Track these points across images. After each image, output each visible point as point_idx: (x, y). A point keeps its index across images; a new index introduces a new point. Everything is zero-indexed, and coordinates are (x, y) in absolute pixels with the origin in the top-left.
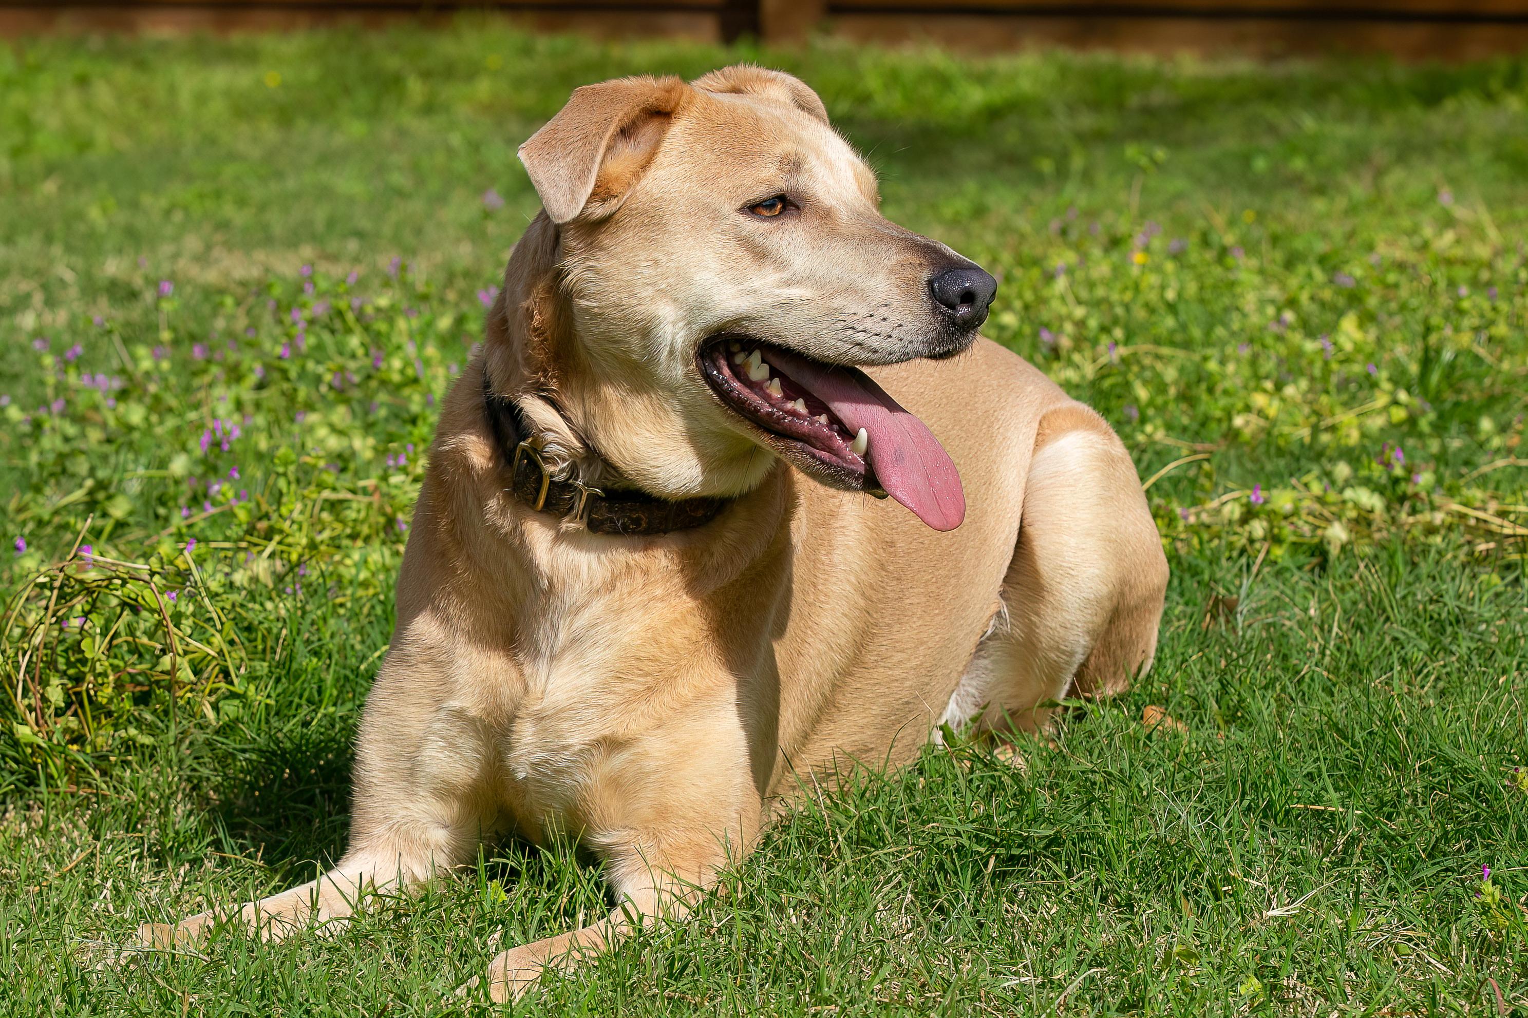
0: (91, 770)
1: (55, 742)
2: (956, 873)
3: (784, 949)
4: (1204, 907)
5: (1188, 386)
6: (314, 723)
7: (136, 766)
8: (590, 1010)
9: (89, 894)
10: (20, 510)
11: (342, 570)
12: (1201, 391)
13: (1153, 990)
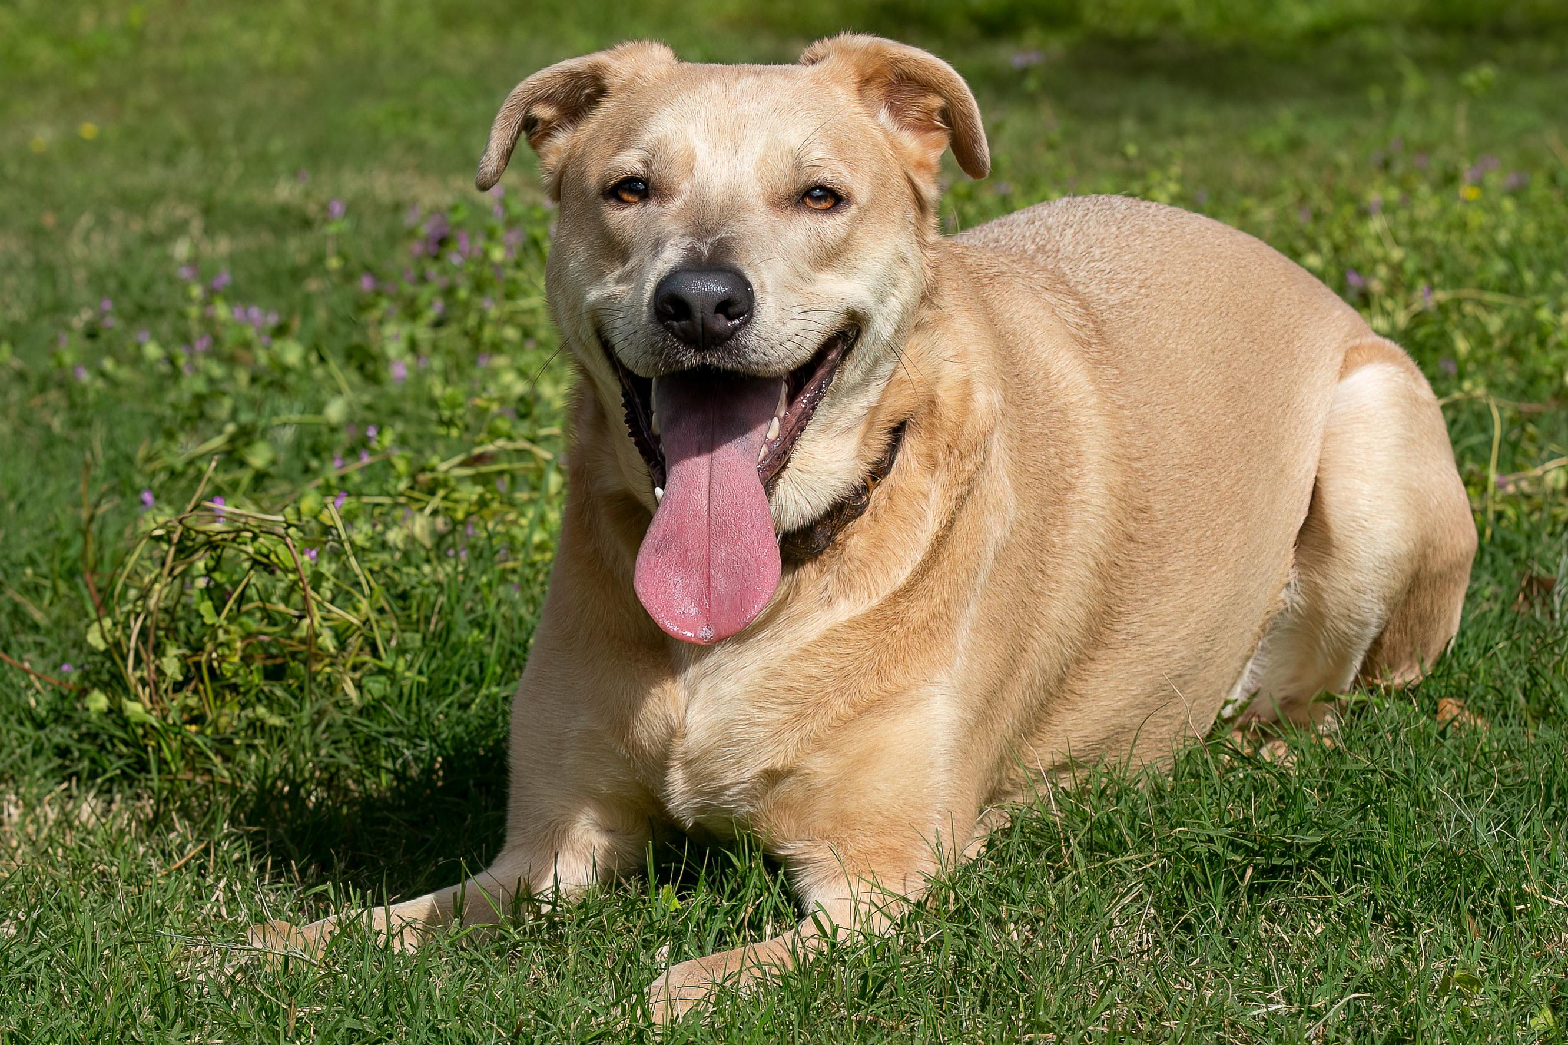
0: (211, 755)
1: (170, 721)
2: (1206, 886)
3: (999, 968)
4: (1494, 928)
5: (1516, 339)
6: (473, 706)
7: (263, 751)
8: (766, 1034)
9: (199, 896)
10: (149, 459)
11: (515, 531)
12: (1530, 343)
13: (1426, 1022)
